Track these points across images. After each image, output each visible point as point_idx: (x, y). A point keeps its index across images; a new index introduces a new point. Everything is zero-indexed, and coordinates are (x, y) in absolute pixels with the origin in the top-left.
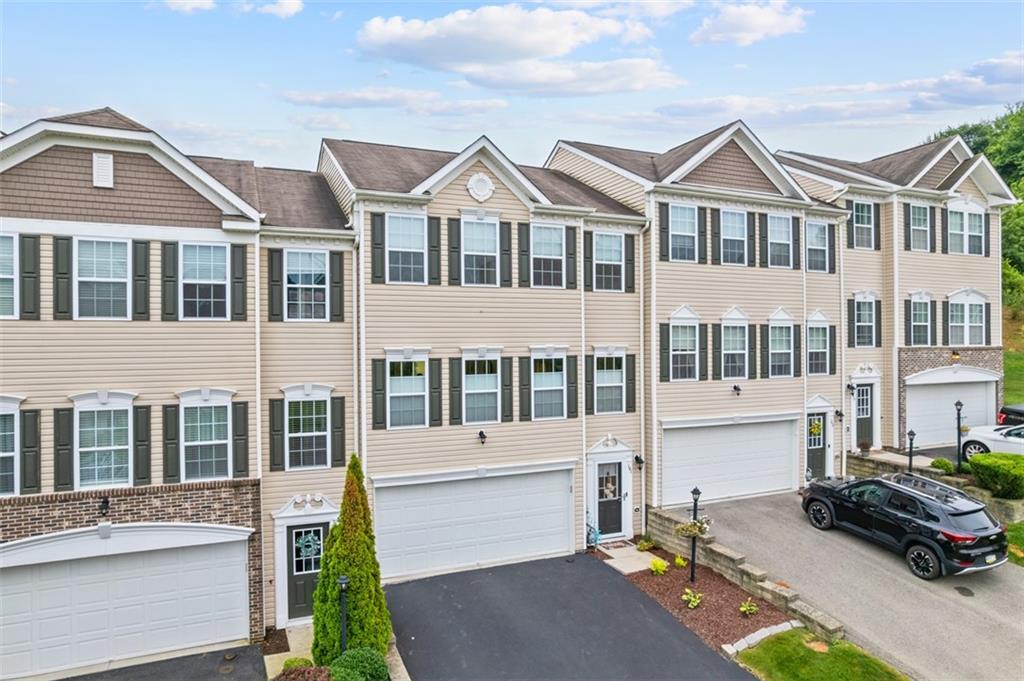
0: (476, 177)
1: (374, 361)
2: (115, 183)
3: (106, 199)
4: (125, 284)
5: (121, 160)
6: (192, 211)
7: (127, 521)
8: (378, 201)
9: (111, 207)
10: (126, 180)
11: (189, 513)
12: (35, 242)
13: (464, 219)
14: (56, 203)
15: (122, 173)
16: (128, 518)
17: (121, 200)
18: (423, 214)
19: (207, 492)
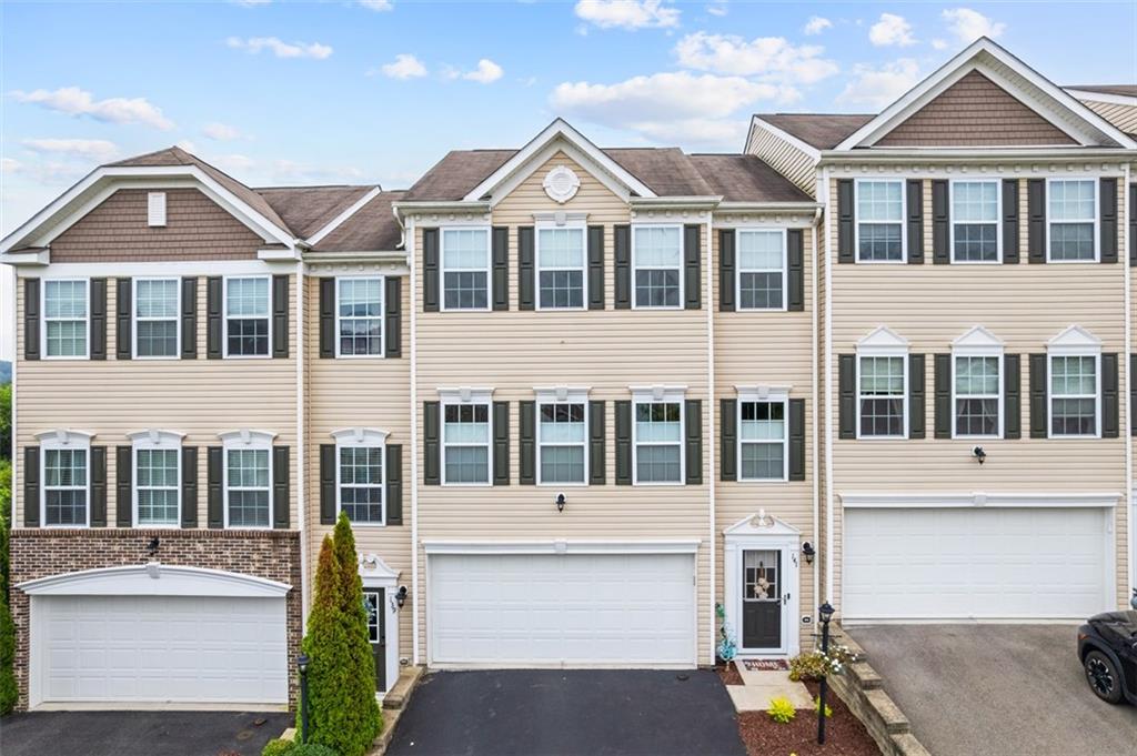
0: (555, 172)
1: (426, 403)
2: (168, 221)
3: (160, 238)
4: (175, 322)
5: (173, 197)
6: (235, 243)
7: (174, 564)
8: (431, 214)
9: (164, 245)
10: (178, 217)
11: (230, 561)
12: (102, 285)
13: (538, 226)
14: (120, 245)
15: (174, 210)
16: (175, 560)
17: (173, 238)
18: (486, 224)
19: (246, 541)
